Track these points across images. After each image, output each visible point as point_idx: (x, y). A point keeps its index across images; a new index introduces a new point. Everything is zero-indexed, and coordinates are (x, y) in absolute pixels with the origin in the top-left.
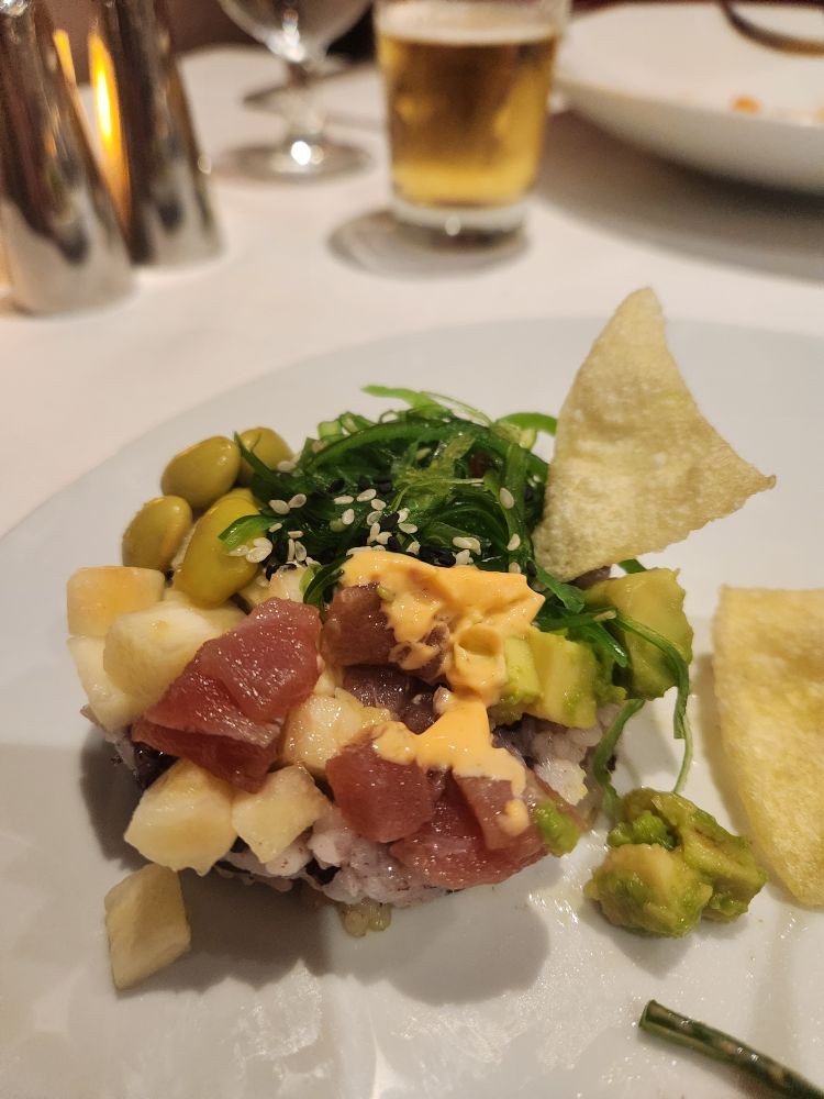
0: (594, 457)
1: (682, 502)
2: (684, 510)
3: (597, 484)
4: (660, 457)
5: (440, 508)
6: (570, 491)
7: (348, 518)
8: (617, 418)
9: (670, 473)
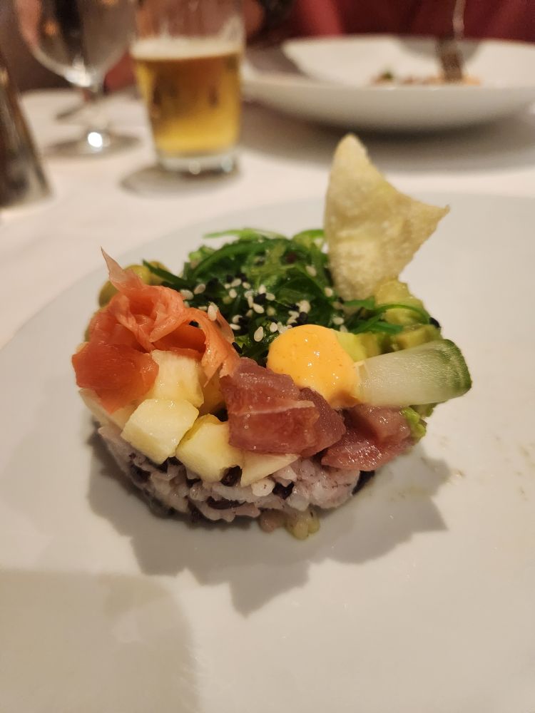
0: (350, 238)
1: (404, 241)
2: (406, 245)
3: (355, 251)
4: (386, 224)
5: (281, 282)
6: (342, 261)
7: (233, 294)
8: (356, 212)
9: (393, 230)
